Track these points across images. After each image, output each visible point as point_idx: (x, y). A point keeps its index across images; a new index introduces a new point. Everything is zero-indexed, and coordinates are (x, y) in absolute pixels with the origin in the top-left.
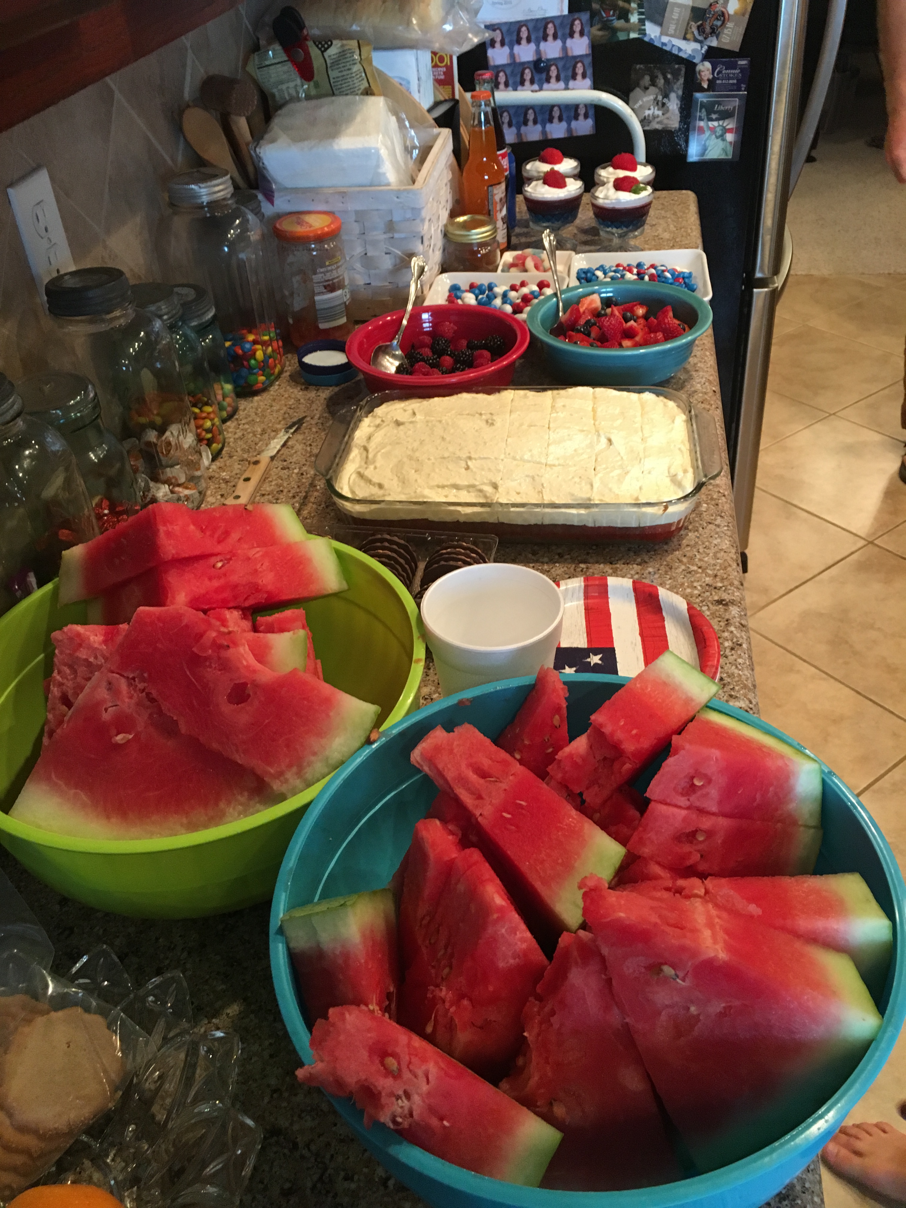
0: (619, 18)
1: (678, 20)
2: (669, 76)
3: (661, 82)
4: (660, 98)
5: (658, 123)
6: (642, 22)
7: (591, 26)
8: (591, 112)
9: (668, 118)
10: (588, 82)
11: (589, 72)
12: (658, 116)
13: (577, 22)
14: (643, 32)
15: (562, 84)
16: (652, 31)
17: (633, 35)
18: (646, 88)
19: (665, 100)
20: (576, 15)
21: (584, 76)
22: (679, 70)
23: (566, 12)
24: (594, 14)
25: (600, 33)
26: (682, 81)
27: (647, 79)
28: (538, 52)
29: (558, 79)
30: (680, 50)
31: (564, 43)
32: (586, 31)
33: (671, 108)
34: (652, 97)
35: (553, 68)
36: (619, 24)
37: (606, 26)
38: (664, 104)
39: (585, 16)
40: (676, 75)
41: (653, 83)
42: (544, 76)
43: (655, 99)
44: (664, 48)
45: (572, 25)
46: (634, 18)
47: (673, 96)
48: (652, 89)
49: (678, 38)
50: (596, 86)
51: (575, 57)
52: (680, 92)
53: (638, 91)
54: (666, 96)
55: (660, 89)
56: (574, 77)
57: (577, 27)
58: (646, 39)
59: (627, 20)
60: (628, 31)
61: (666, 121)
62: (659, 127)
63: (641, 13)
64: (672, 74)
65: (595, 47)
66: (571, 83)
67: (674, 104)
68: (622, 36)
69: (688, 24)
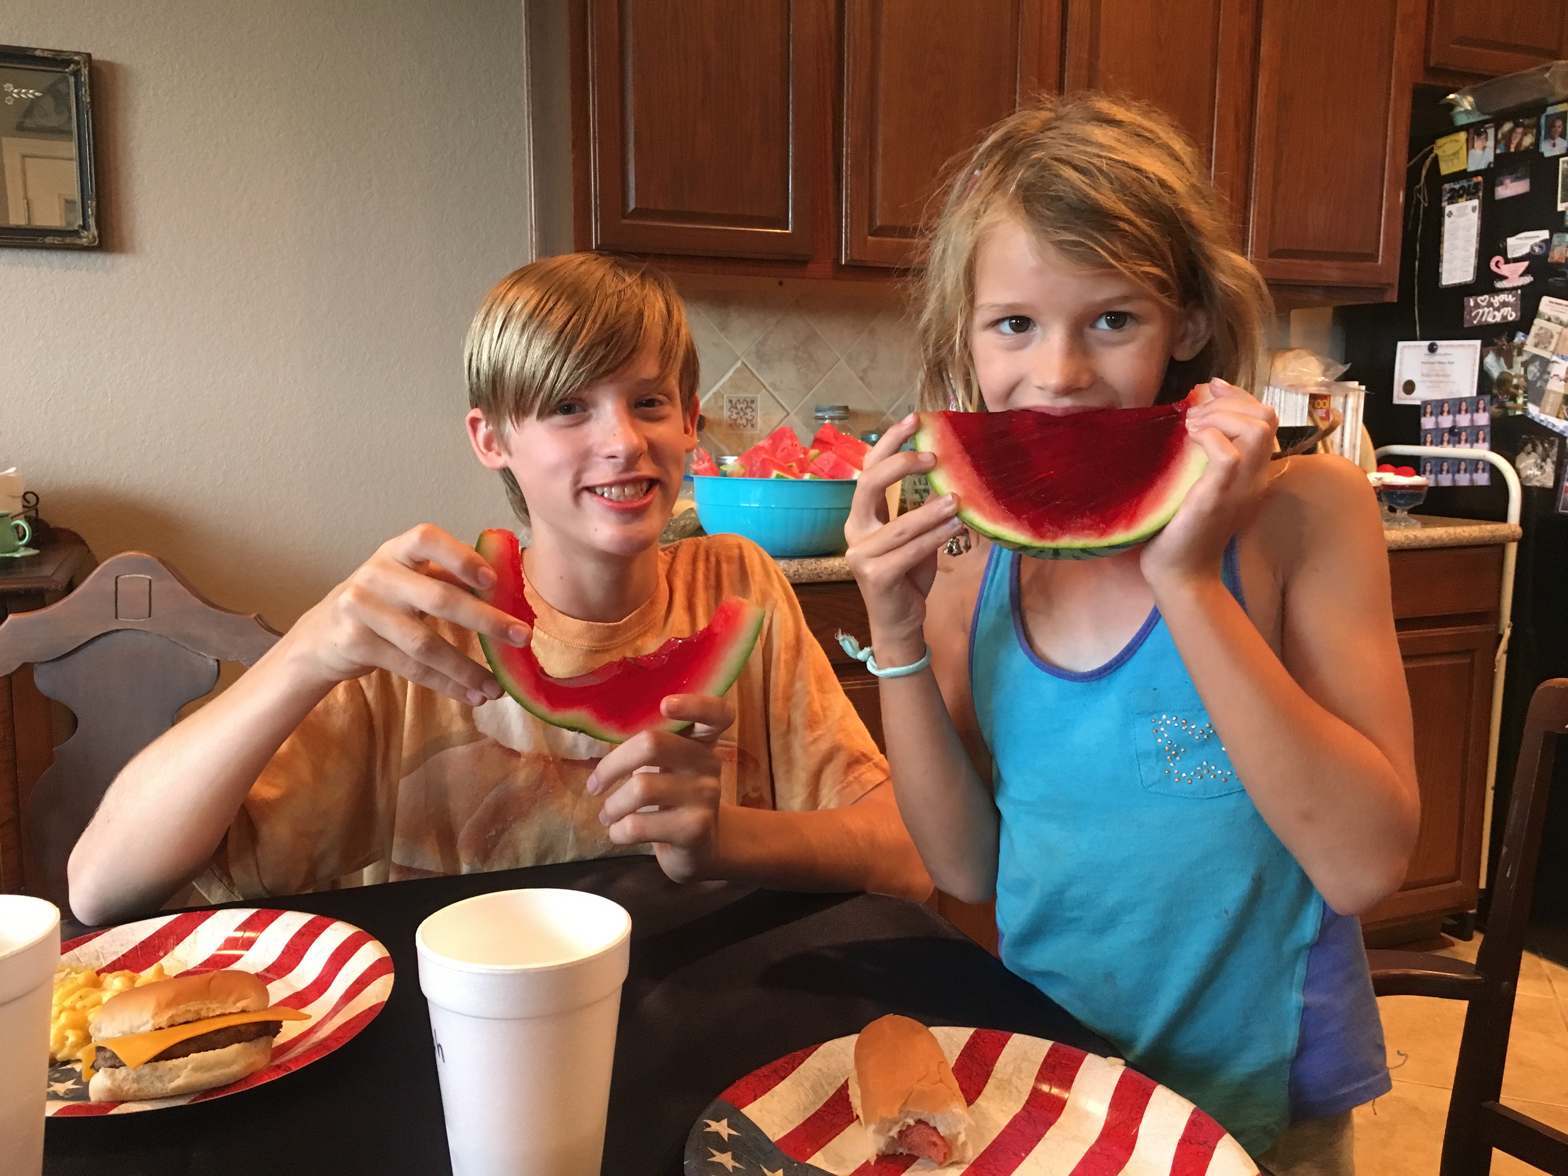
0: (1510, 400)
1: (1553, 403)
2: (1546, 445)
3: (1540, 449)
4: (1539, 461)
5: (1537, 481)
6: (1525, 403)
7: (1492, 404)
8: (1488, 468)
9: (1545, 478)
10: (1487, 445)
11: (1488, 438)
12: (1537, 476)
13: (1481, 402)
14: (1525, 410)
15: (1468, 445)
16: (1533, 410)
17: (1519, 413)
18: (1529, 453)
19: (1543, 464)
20: (1482, 397)
21: (1484, 440)
22: (1553, 441)
23: (1475, 394)
24: (1494, 397)
25: (1497, 410)
26: (1555, 450)
27: (1529, 447)
28: (1454, 421)
29: (1466, 441)
30: (1554, 426)
31: (1472, 416)
32: (1487, 408)
33: (1547, 470)
34: (1533, 461)
35: (1464, 433)
36: (1510, 404)
37: (1502, 406)
38: (1542, 467)
39: (1488, 398)
40: (1552, 444)
41: (1534, 450)
42: (1457, 438)
43: (1535, 462)
44: (1542, 423)
45: (1478, 403)
46: (1520, 401)
47: (1549, 460)
48: (1533, 454)
49: (1552, 416)
50: (1493, 449)
51: (1478, 427)
52: (1555, 459)
53: (1522, 455)
54: (1544, 460)
55: (1540, 455)
56: (1477, 441)
57: (1481, 405)
58: (1530, 416)
59: (1515, 401)
60: (1515, 409)
61: (1543, 480)
62: (1538, 484)
63: (1525, 397)
64: (1548, 443)
65: (1493, 419)
66: (1475, 445)
67: (1549, 468)
68: (1511, 413)
69: (1560, 406)
